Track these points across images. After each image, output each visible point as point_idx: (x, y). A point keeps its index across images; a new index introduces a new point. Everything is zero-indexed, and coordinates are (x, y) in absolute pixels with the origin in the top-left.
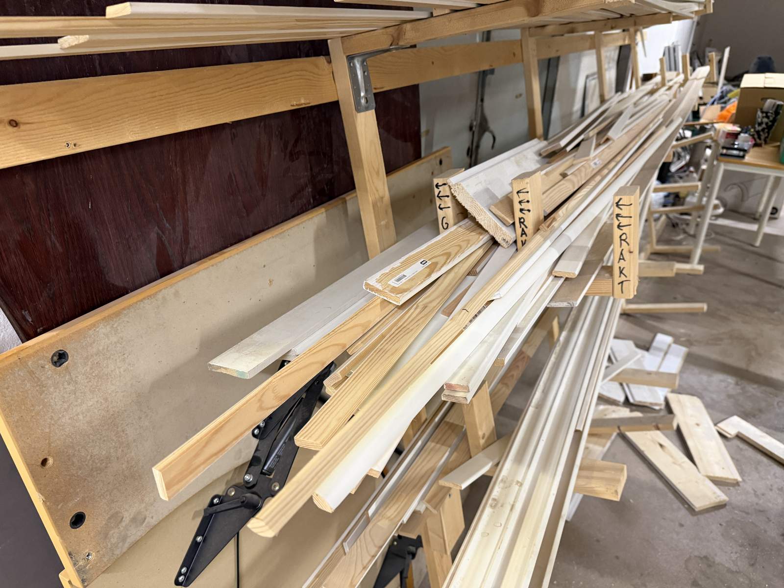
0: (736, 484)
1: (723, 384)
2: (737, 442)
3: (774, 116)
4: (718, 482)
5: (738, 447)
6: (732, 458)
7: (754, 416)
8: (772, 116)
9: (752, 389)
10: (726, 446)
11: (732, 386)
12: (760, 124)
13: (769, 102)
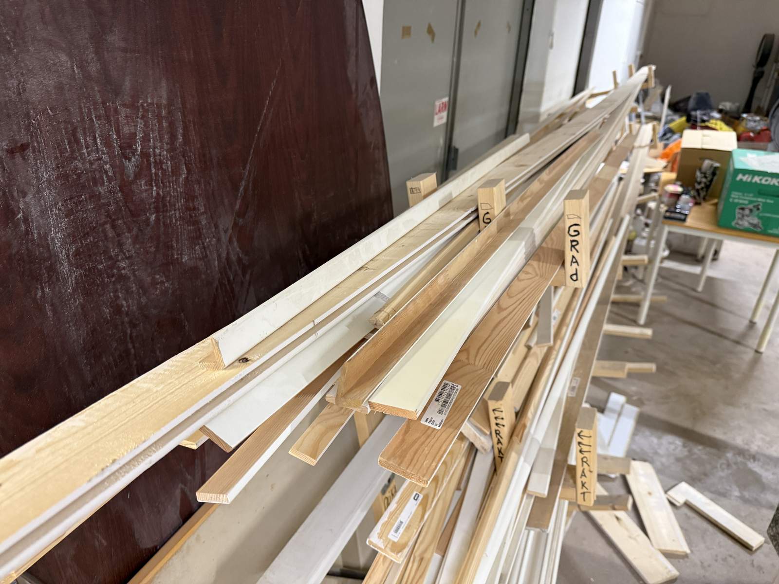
0: (685, 556)
1: (672, 447)
2: (686, 510)
3: (711, 176)
4: (669, 555)
5: (686, 515)
6: (682, 528)
7: (700, 480)
8: (709, 177)
9: (698, 450)
10: (675, 515)
11: (680, 448)
12: (700, 183)
13: (707, 163)
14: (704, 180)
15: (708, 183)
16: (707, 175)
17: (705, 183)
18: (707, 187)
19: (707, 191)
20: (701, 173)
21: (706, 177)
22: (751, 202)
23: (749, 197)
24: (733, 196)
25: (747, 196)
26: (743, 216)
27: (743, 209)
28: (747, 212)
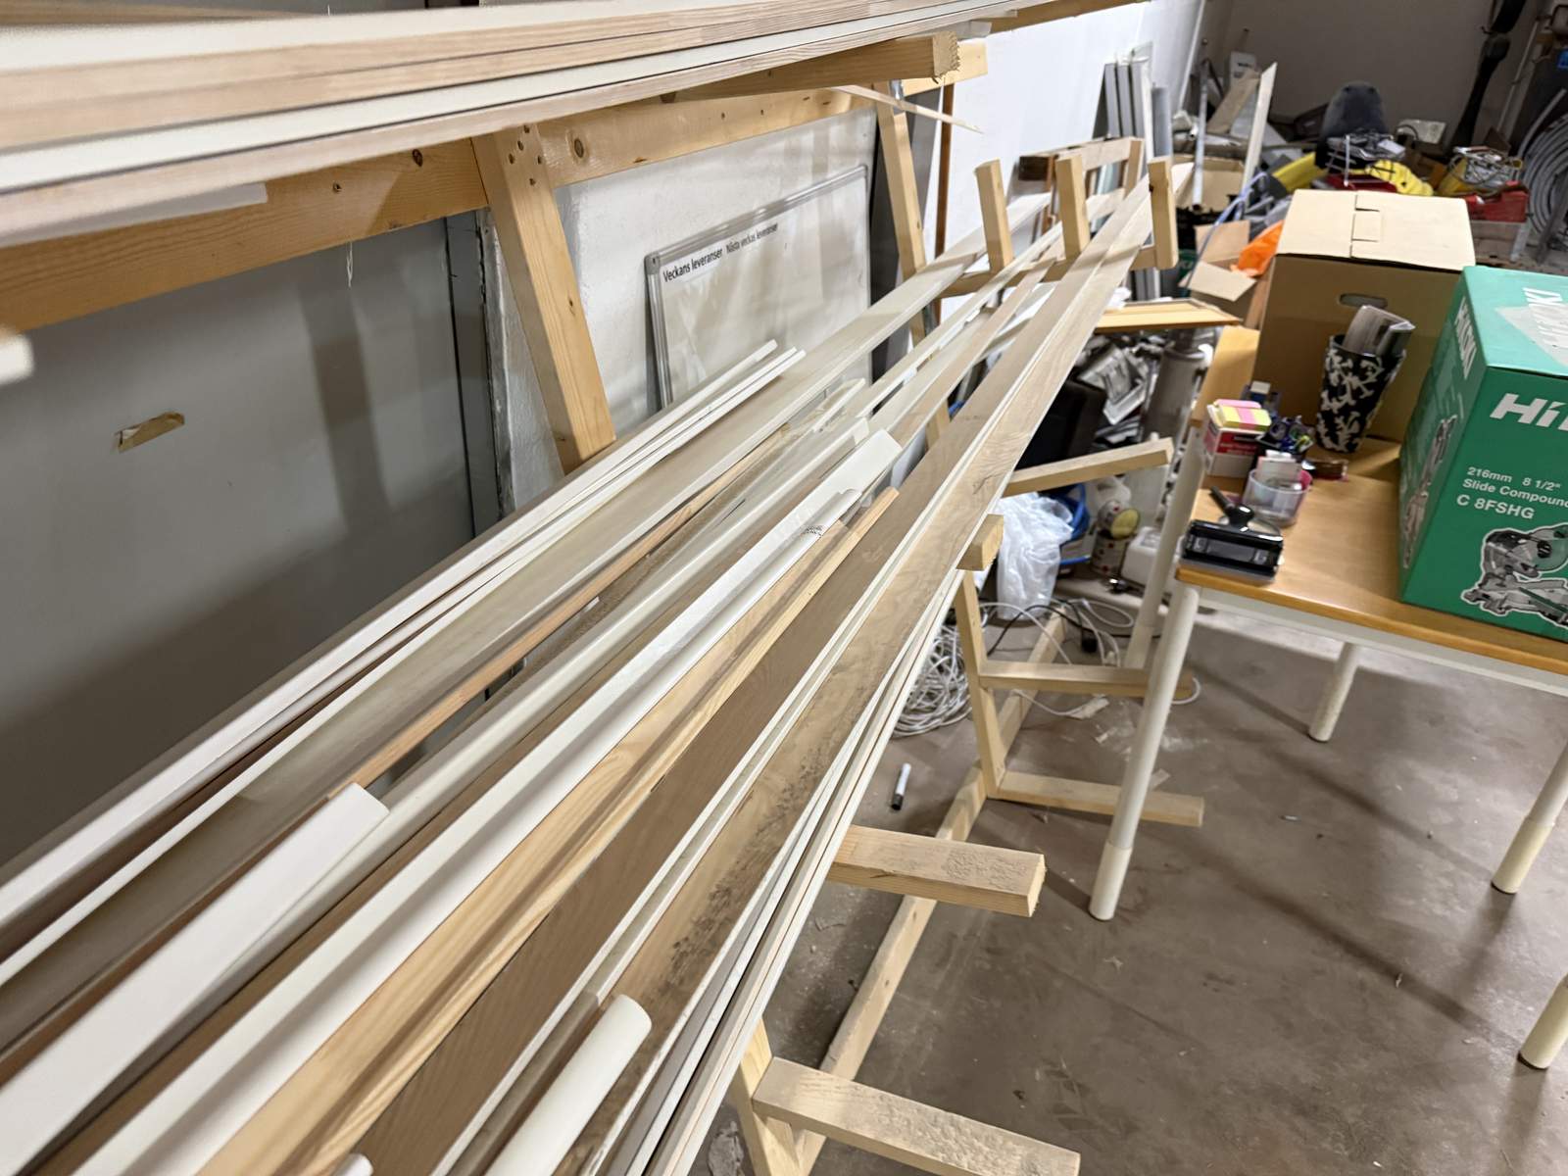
3: (1380, 370)
8: (1374, 371)
12: (1336, 392)
13: (1366, 314)
14: (1350, 380)
15: (1367, 393)
16: (1364, 364)
17: (1356, 393)
18: (1365, 406)
19: (1362, 421)
20: (1344, 355)
21: (1359, 372)
22: (1544, 513)
23: (1541, 492)
24: (1468, 483)
25: (1531, 489)
26: (1509, 569)
27: (1509, 540)
28: (1527, 552)
